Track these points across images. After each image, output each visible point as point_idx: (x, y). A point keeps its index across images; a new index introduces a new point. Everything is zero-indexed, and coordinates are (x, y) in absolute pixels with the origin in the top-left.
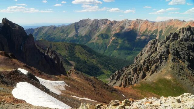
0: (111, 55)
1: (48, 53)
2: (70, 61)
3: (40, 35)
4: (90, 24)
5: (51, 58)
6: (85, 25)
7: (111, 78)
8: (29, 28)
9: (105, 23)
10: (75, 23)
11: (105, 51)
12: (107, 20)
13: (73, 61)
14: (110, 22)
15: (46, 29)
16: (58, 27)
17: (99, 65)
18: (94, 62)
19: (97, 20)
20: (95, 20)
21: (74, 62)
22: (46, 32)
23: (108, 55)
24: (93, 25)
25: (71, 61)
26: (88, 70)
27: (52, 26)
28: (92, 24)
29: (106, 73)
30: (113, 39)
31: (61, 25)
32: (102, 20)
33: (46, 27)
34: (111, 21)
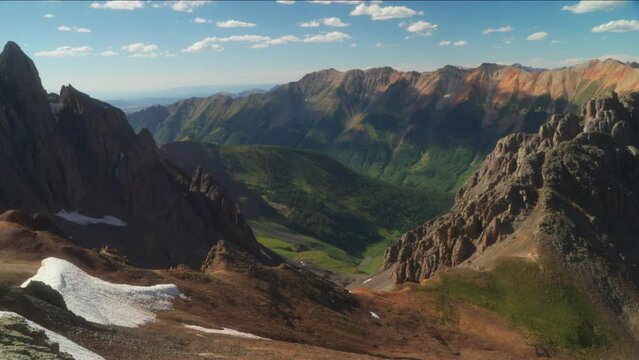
0: (403, 179)
1: (198, 183)
2: (274, 205)
3: (186, 124)
4: (337, 85)
5: (209, 198)
6: (321, 90)
7: (388, 257)
8: (150, 105)
9: (385, 80)
10: (292, 84)
11: (383, 168)
12: (388, 71)
13: (283, 203)
14: (398, 77)
15: (203, 107)
16: (240, 98)
17: (366, 215)
18: (352, 205)
19: (358, 71)
20: (350, 73)
21: (285, 207)
22: (203, 116)
23: (393, 180)
24: (346, 88)
25: (278, 202)
26: (328, 230)
27: (220, 96)
28: (343, 85)
30: (409, 129)
31: (247, 92)
32: (374, 72)
33: (202, 99)
34: (402, 73)
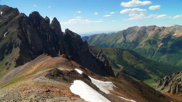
0: (159, 60)
1: (99, 57)
2: (118, 65)
3: (93, 42)
4: (138, 31)
6: (133, 32)
9: (153, 29)
10: (124, 31)
11: (152, 56)
12: (155, 26)
14: (158, 28)
15: (98, 36)
16: (108, 35)
17: (146, 70)
18: (141, 66)
19: (145, 27)
20: (142, 27)
21: (121, 66)
22: (98, 39)
23: (155, 60)
24: (141, 32)
26: (135, 74)
27: (103, 34)
28: (139, 31)
29: (154, 78)
30: (161, 44)
31: (110, 33)
32: (150, 27)
34: (159, 27)
